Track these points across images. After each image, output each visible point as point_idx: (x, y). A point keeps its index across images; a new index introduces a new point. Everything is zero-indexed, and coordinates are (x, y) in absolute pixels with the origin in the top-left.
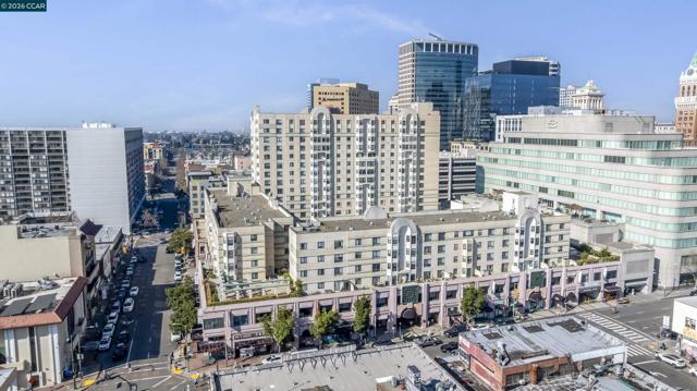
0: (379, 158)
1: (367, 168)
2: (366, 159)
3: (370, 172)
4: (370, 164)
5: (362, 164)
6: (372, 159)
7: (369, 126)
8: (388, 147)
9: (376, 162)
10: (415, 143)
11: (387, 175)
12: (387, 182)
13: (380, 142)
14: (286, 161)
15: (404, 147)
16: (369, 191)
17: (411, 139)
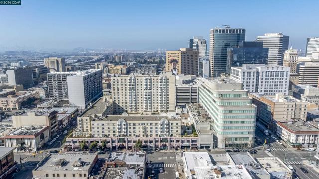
0: (152, 91)
1: (147, 94)
2: (148, 91)
3: (149, 96)
4: (149, 93)
5: (146, 93)
6: (149, 91)
7: (148, 81)
8: (155, 87)
9: (151, 93)
10: (165, 86)
11: (155, 96)
12: (155, 99)
13: (152, 86)
14: (120, 91)
15: (161, 87)
16: (149, 102)
17: (164, 85)
